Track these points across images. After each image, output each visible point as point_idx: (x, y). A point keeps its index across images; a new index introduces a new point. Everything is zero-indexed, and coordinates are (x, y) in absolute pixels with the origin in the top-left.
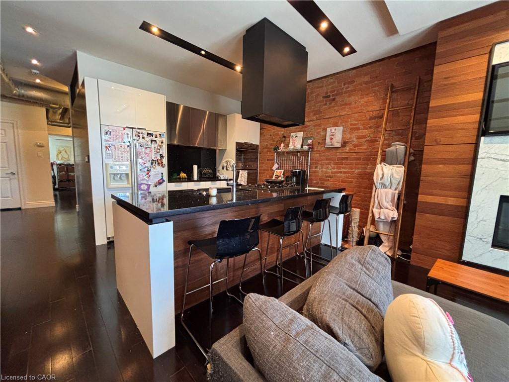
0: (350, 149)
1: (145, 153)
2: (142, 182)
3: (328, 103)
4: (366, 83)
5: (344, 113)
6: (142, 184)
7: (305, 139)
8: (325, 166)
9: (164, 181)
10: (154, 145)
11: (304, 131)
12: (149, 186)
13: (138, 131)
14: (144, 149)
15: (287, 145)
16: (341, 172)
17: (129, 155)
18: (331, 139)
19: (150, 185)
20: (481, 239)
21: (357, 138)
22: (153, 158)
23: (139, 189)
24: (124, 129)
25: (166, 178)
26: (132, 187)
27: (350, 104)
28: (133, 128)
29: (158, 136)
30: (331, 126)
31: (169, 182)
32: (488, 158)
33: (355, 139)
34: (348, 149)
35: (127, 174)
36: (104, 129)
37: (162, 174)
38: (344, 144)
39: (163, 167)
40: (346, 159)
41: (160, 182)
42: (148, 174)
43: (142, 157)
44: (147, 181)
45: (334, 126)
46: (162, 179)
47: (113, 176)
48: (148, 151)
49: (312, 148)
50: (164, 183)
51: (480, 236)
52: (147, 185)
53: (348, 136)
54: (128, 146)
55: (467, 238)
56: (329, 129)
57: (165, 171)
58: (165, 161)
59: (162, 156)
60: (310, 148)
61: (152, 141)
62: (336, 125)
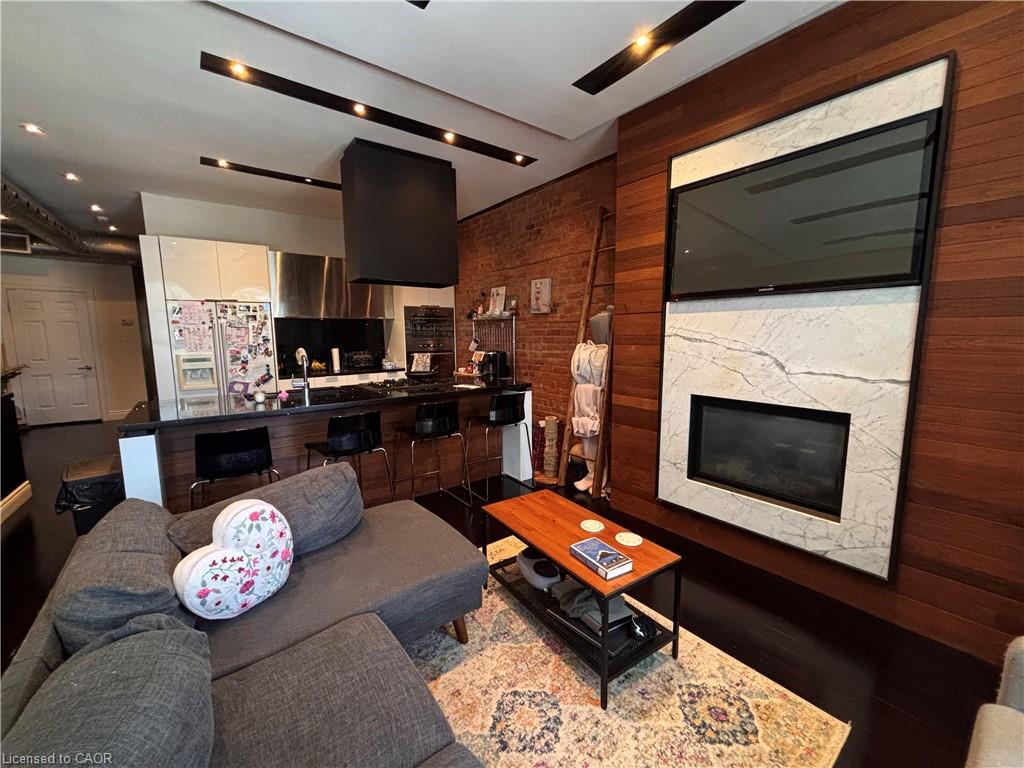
0: (562, 317)
1: (238, 337)
2: (235, 380)
3: (533, 238)
4: (576, 203)
5: (551, 254)
6: (235, 382)
7: (508, 298)
8: (533, 345)
9: (271, 377)
10: (252, 324)
11: (506, 285)
12: (246, 385)
13: (225, 303)
14: (235, 331)
15: (486, 309)
16: (552, 355)
17: (212, 340)
18: (537, 299)
19: (248, 384)
20: (675, 464)
21: (568, 298)
22: (251, 343)
23: (231, 388)
24: (203, 303)
25: (274, 371)
26: (219, 388)
27: (558, 240)
28: (216, 301)
29: (258, 309)
30: (538, 276)
31: (280, 379)
32: (675, 335)
33: (565, 300)
34: (559, 315)
35: (212, 369)
36: (171, 305)
37: (268, 366)
38: (554, 307)
39: (270, 356)
40: (557, 332)
41: (265, 379)
42: (244, 368)
43: (233, 343)
44: (244, 378)
45: (541, 278)
46: (268, 374)
47: (189, 373)
48: (242, 333)
49: (517, 314)
50: (273, 380)
51: (673, 460)
52: (243, 384)
53: (557, 294)
54: (210, 328)
55: (661, 462)
56: (533, 282)
57: (272, 361)
58: (272, 346)
59: (266, 340)
60: (512, 315)
61: (248, 317)
62: (543, 275)
